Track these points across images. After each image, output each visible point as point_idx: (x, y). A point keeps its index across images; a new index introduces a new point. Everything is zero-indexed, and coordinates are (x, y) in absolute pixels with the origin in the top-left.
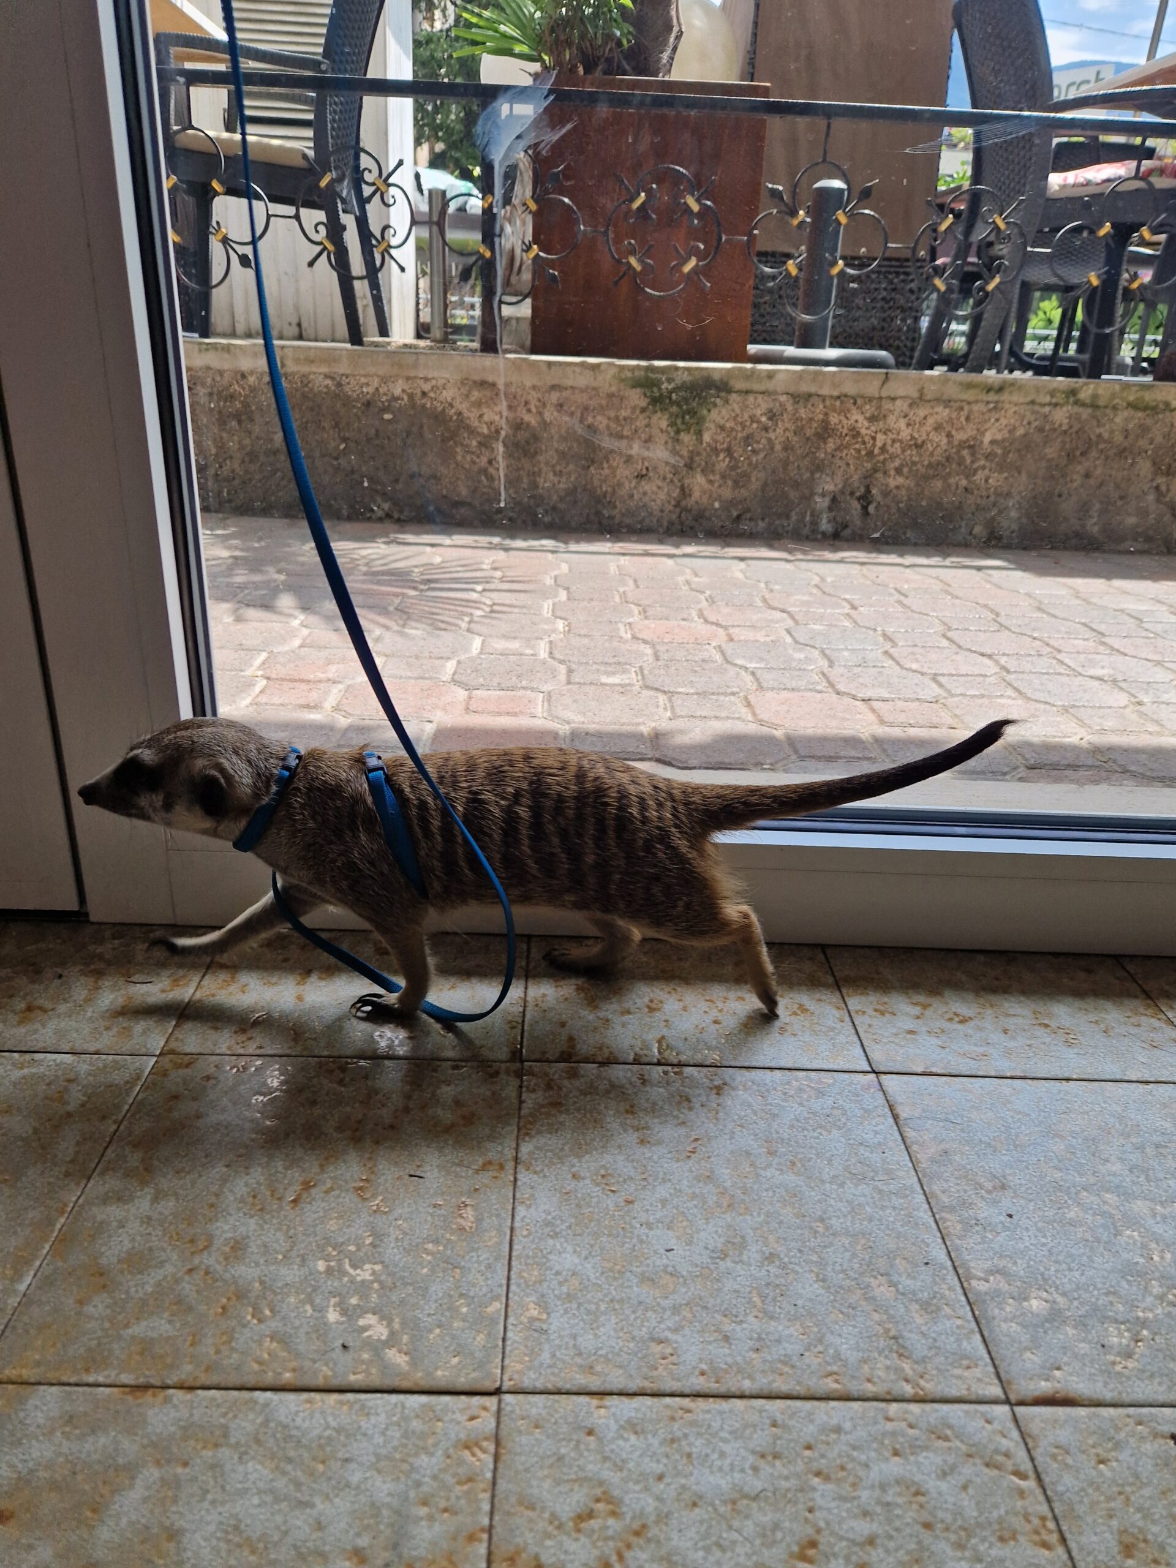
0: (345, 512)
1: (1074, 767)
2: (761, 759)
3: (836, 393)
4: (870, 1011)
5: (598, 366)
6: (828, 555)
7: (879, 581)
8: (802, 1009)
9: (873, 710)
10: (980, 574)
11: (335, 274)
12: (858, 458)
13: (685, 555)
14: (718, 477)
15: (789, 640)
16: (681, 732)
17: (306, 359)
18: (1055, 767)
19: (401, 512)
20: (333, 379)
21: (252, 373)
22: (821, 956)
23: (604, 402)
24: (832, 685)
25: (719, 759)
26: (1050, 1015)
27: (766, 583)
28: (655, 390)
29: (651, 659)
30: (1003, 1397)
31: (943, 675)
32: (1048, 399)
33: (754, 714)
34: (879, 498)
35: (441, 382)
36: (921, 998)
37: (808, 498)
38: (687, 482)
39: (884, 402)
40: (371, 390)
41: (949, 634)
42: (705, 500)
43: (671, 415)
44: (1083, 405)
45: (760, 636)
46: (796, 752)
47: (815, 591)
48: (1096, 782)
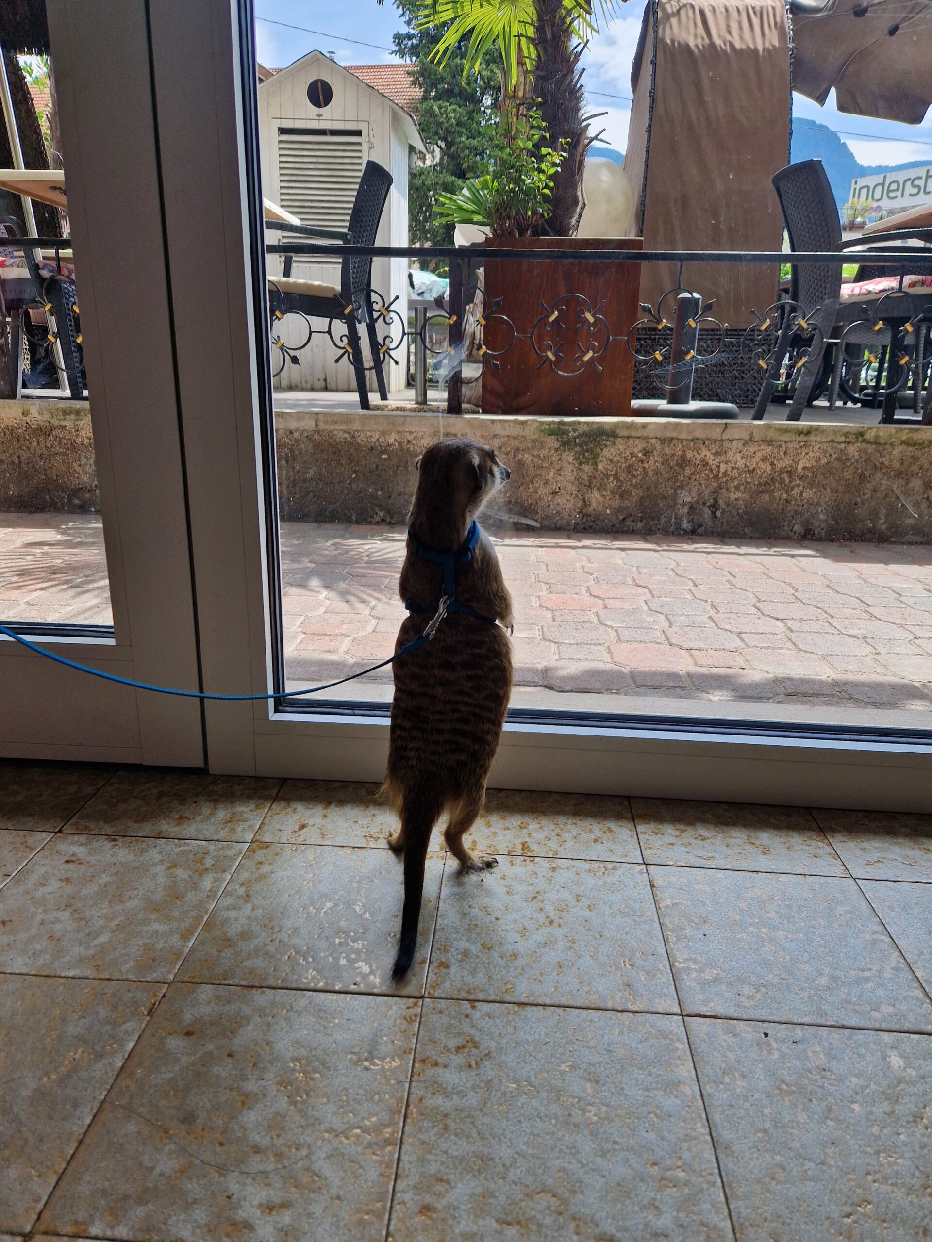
0: (354, 518)
1: (817, 695)
2: (611, 687)
3: (690, 437)
4: (649, 832)
5: (526, 422)
6: (686, 546)
7: (718, 566)
8: (610, 830)
9: (692, 656)
10: (793, 560)
11: (352, 367)
12: (707, 480)
13: (584, 547)
14: (609, 493)
15: (645, 608)
16: (562, 668)
17: (332, 421)
18: (805, 695)
19: (392, 517)
20: (349, 433)
21: (296, 430)
22: (627, 803)
23: (529, 445)
24: (667, 639)
25: (585, 686)
26: (757, 838)
27: (637, 567)
28: (565, 436)
29: (550, 620)
30: (679, 1012)
31: (746, 633)
32: (843, 439)
33: (612, 658)
34: (723, 506)
35: (420, 434)
36: (682, 827)
37: (673, 507)
38: (587, 497)
39: (724, 443)
40: (374, 440)
41: (757, 605)
42: (600, 508)
43: (576, 453)
44: (869, 442)
45: (626, 605)
46: (635, 682)
47: (671, 573)
48: (828, 705)
